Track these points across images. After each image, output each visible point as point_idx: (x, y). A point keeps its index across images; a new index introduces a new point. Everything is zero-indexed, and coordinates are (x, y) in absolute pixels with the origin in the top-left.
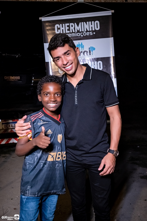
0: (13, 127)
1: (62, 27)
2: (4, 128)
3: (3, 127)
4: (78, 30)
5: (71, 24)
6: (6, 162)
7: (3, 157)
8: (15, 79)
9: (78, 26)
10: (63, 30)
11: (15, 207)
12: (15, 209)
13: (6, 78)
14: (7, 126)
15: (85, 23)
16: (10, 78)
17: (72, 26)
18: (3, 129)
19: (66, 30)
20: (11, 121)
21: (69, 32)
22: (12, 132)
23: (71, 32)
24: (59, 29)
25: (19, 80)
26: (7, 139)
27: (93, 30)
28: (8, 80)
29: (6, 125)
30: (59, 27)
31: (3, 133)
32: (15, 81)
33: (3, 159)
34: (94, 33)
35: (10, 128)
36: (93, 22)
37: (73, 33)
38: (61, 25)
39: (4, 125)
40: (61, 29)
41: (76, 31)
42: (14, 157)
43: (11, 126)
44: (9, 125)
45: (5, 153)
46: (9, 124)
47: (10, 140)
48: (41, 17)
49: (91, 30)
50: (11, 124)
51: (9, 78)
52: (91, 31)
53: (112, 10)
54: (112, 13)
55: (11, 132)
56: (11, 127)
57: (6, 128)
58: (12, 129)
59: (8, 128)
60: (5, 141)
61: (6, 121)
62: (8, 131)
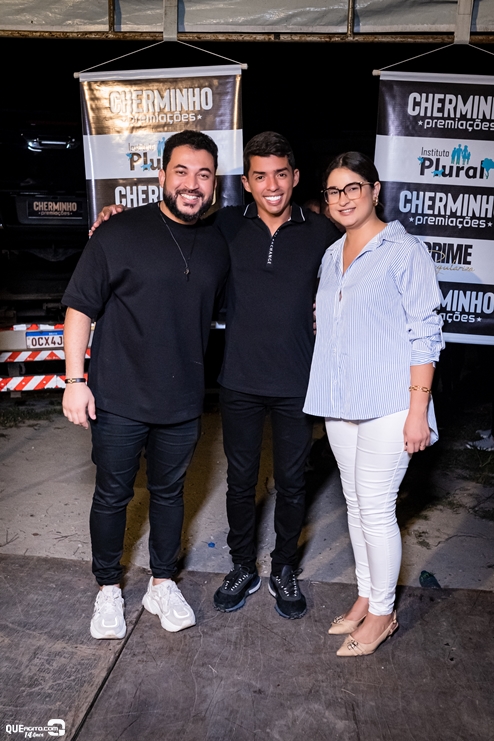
0: (57, 345)
2: (32, 347)
3: (29, 342)
4: (162, 107)
5: (145, 93)
7: (29, 426)
8: (65, 211)
9: (162, 97)
10: (127, 105)
11: (35, 531)
12: (35, 535)
13: (37, 206)
14: (41, 341)
15: (178, 90)
16: (50, 207)
18: (29, 349)
19: (135, 106)
20: (52, 328)
21: (140, 110)
22: (54, 358)
23: (146, 111)
25: (74, 214)
26: (43, 377)
27: (198, 108)
28: (43, 213)
29: (37, 338)
31: (31, 359)
32: (64, 216)
33: (28, 432)
34: (199, 117)
35: (47, 346)
36: (197, 90)
39: (31, 338)
41: (157, 109)
43: (50, 341)
44: (47, 340)
46: (47, 337)
47: (47, 380)
48: (78, 71)
49: (191, 108)
50: (51, 337)
51: (47, 208)
52: (192, 112)
53: (243, 62)
54: (243, 71)
55: (49, 358)
56: (52, 346)
57: (38, 346)
58: (55, 352)
59: (43, 346)
60: (34, 383)
61: (38, 328)
62: (43, 356)
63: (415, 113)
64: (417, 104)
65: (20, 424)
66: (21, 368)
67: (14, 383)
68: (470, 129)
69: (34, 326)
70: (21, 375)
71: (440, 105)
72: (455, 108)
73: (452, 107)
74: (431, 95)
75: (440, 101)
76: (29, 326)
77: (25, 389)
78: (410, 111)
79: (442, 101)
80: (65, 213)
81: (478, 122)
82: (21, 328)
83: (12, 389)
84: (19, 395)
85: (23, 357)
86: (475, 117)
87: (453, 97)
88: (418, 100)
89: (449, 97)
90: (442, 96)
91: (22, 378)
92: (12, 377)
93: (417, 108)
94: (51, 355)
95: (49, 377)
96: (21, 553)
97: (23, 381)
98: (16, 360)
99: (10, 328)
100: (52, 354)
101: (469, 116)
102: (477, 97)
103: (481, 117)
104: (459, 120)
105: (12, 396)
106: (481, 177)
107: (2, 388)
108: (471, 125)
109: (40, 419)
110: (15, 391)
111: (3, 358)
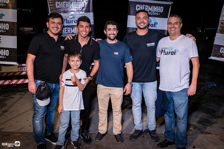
1: (61, 4)
3: (19, 69)
5: (66, 2)
6: (22, 98)
7: (19, 94)
8: (29, 30)
9: (71, 4)
10: (61, 6)
12: (30, 126)
13: (21, 29)
14: (23, 69)
15: (75, 2)
17: (67, 4)
18: (19, 71)
19: (63, 6)
21: (65, 7)
23: (67, 7)
24: (58, 5)
25: (32, 31)
26: (23, 80)
28: (22, 31)
29: (21, 68)
30: (58, 4)
31: (20, 74)
32: (29, 32)
33: (20, 96)
34: (81, 9)
36: (81, 2)
37: (67, 8)
38: (60, 2)
39: (20, 68)
40: (60, 5)
44: (24, 69)
45: (21, 91)
51: (24, 29)
57: (22, 70)
59: (23, 70)
60: (20, 82)
62: (23, 73)
63: (138, 10)
64: (138, 7)
65: (16, 94)
66: (16, 77)
67: (14, 82)
68: (152, 14)
69: (21, 64)
70: (16, 79)
71: (144, 8)
72: (148, 9)
73: (147, 9)
74: (142, 5)
75: (144, 7)
77: (18, 83)
78: (137, 9)
79: (145, 7)
81: (154, 13)
84: (16, 85)
85: (17, 74)
86: (153, 11)
87: (147, 6)
88: (139, 6)
89: (146, 6)
90: (145, 6)
92: (14, 80)
93: (138, 8)
94: (25, 73)
96: (27, 131)
98: (15, 75)
101: (151, 11)
102: (153, 6)
103: (154, 11)
104: (149, 12)
105: (14, 86)
106: (154, 27)
107: (11, 83)
108: (152, 13)
109: (22, 92)
110: (15, 84)
111: (11, 74)
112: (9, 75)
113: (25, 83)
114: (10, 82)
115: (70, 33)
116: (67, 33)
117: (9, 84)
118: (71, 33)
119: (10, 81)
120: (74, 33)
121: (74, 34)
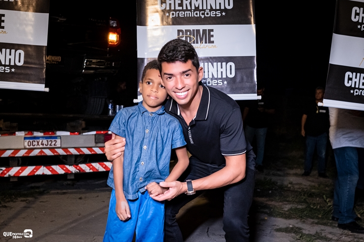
0: (45, 146)
2: (27, 147)
3: (26, 144)
6: (29, 207)
7: (22, 201)
8: (53, 61)
14: (34, 143)
18: (25, 148)
20: (41, 134)
22: (43, 154)
25: (59, 63)
26: (34, 167)
29: (31, 141)
31: (27, 155)
33: (23, 204)
35: (38, 146)
39: (28, 141)
42: (43, 202)
43: (40, 143)
44: (38, 143)
45: (25, 196)
46: (38, 140)
47: (37, 169)
50: (41, 141)
55: (40, 154)
56: (41, 146)
57: (32, 147)
58: (43, 150)
59: (36, 147)
60: (27, 171)
61: (32, 134)
62: (36, 153)
65: (15, 200)
66: (19, 161)
67: (13, 171)
69: (30, 133)
70: (18, 166)
76: (27, 133)
77: (22, 175)
80: (53, 62)
82: (21, 134)
83: (12, 175)
84: (16, 180)
85: (21, 153)
91: (20, 168)
92: (12, 167)
94: (40, 152)
95: (38, 167)
97: (20, 170)
98: (16, 155)
99: (14, 134)
100: (42, 152)
105: (11, 180)
107: (5, 174)
109: (27, 197)
110: (14, 176)
111: (7, 154)
112: (3, 156)
113: (37, 175)
114: (4, 171)
115: (189, 8)
116: (181, 8)
117: (2, 176)
118: (193, 8)
119: (4, 169)
120: (201, 8)
121: (200, 11)
